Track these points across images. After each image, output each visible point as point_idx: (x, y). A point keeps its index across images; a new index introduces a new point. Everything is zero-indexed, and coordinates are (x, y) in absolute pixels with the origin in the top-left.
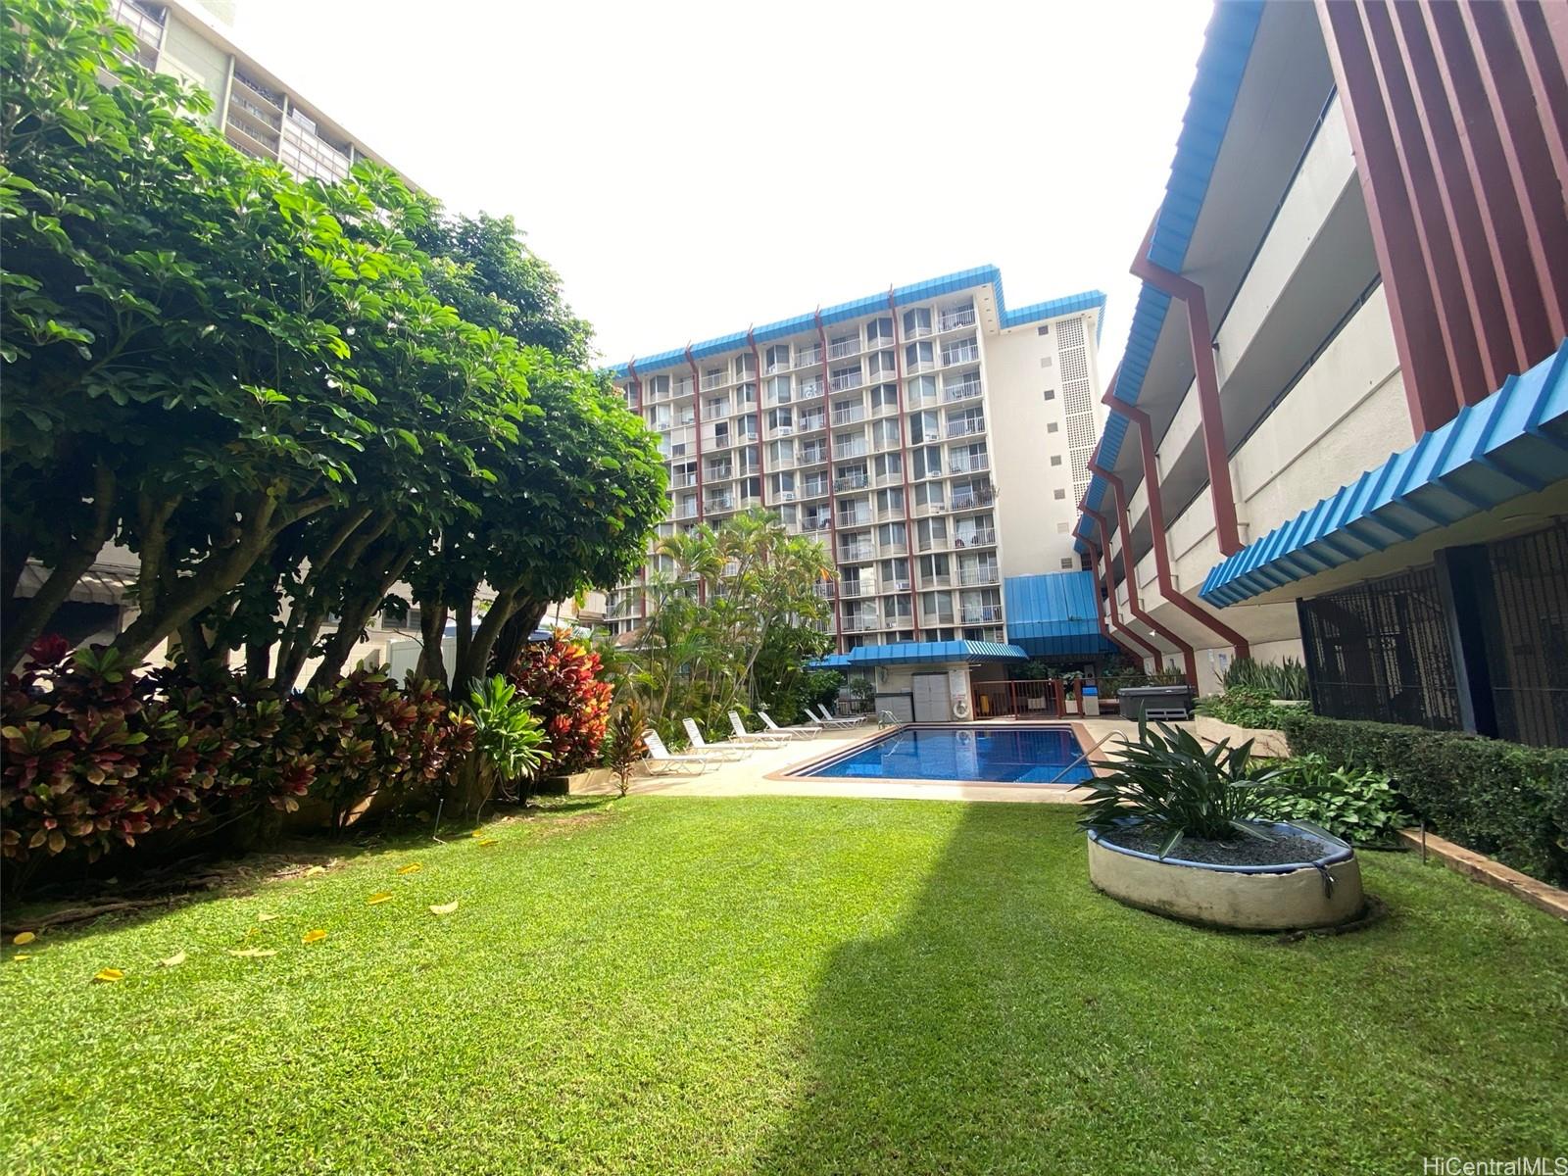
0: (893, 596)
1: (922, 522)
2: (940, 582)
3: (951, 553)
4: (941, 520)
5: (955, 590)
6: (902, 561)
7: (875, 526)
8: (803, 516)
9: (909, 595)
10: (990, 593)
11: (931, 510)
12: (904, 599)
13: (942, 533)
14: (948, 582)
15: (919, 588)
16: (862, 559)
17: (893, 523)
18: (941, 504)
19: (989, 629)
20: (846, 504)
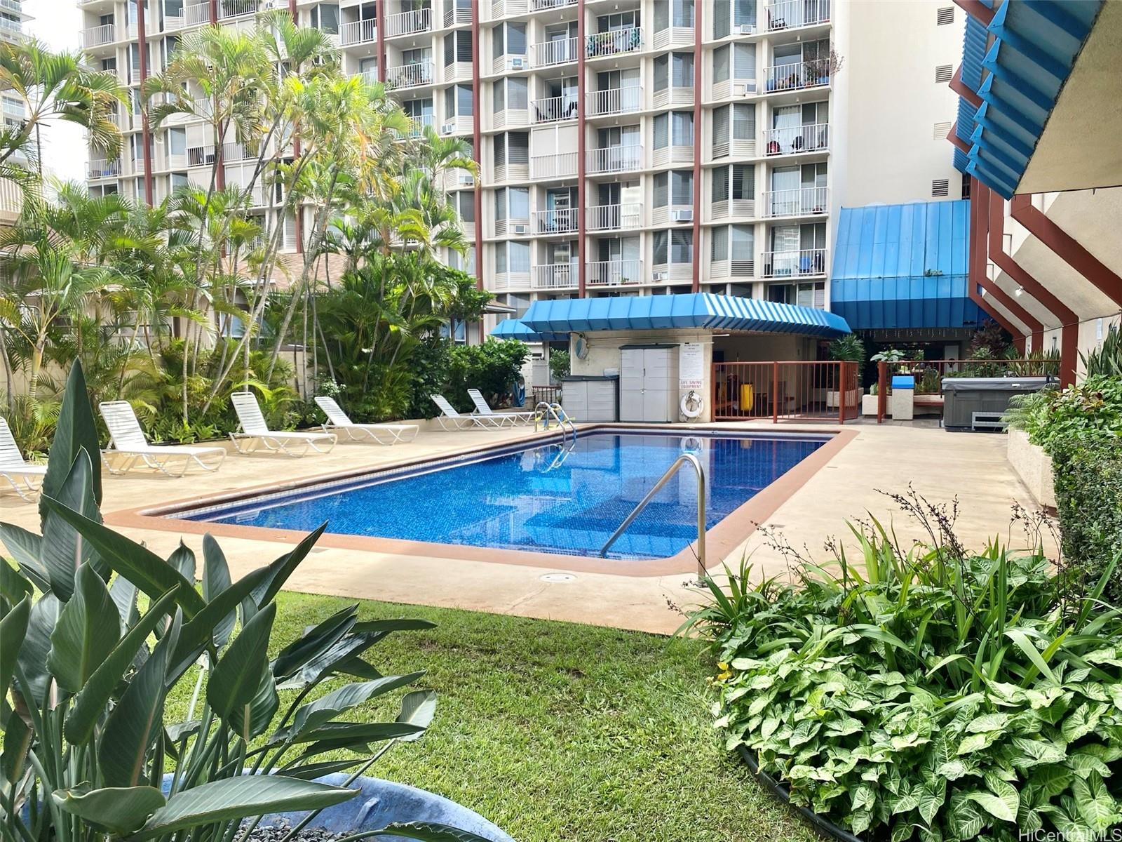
0: (666, 231)
1: (719, 111)
2: (738, 210)
3: (760, 162)
4: (748, 107)
5: (759, 223)
6: (685, 174)
7: (647, 116)
8: (539, 96)
9: (690, 230)
10: (812, 229)
11: (733, 91)
12: (685, 234)
13: (749, 131)
14: (751, 210)
15: (707, 218)
16: (626, 170)
17: (675, 112)
18: (751, 82)
19: (805, 286)
20: (606, 78)
